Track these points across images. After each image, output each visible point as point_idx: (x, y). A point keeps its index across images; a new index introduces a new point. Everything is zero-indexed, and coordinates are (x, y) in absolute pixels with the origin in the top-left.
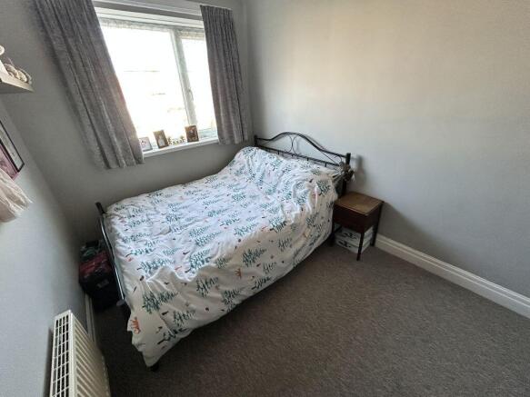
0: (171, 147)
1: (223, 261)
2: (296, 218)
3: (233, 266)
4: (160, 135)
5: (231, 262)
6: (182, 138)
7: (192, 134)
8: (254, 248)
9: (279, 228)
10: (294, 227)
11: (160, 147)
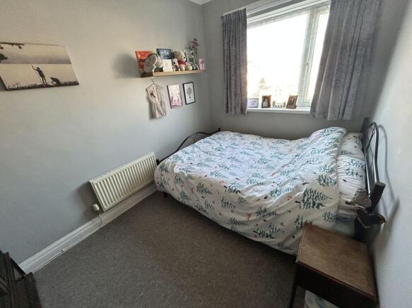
0: (272, 108)
1: (190, 177)
2: (250, 197)
3: (192, 185)
4: (266, 99)
5: (192, 181)
6: (284, 104)
7: (292, 102)
8: (207, 185)
9: (231, 190)
10: (242, 201)
11: (262, 107)
